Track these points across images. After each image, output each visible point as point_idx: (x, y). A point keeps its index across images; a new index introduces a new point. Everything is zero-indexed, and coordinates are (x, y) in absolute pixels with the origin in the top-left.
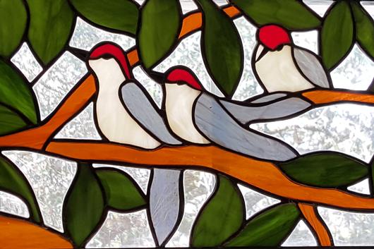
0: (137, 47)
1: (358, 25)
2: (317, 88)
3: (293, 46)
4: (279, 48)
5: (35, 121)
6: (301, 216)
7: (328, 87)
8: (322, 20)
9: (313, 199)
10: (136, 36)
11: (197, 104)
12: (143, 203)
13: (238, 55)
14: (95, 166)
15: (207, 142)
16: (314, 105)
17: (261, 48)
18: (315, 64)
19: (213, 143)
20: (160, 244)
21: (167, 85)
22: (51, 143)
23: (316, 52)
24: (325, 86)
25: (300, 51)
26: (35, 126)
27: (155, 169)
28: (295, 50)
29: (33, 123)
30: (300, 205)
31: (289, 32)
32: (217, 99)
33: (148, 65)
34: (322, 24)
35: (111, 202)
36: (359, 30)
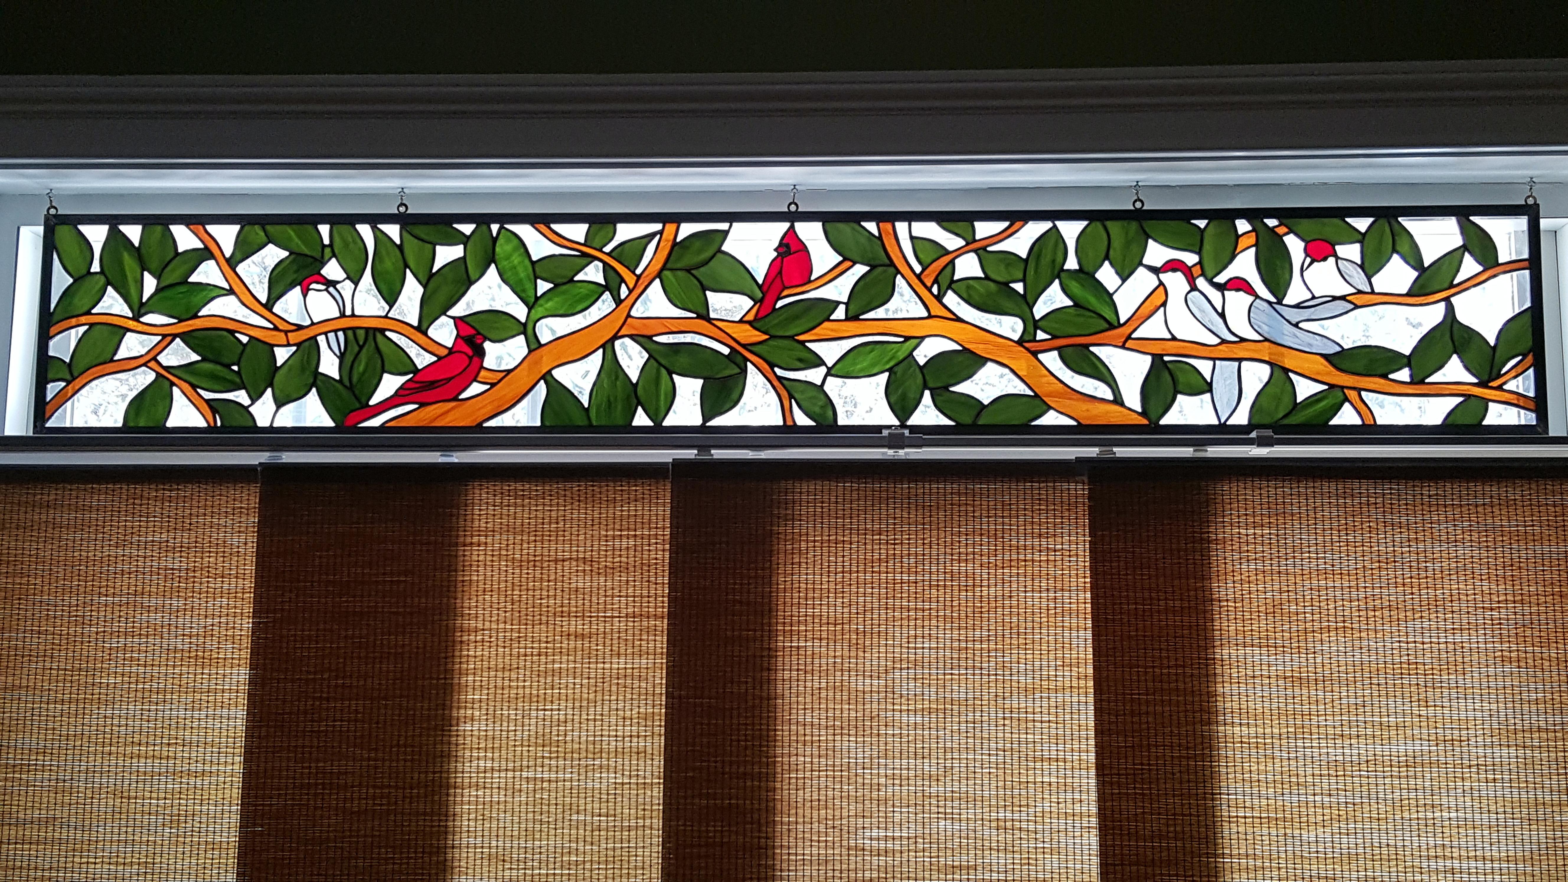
0: (1200, 263)
1: (1396, 238)
2: (1360, 292)
3: (1337, 258)
4: (1325, 259)
5: (1116, 324)
6: (1346, 399)
7: (1369, 290)
8: (1364, 235)
9: (1357, 385)
10: (1199, 253)
11: (1253, 308)
12: (1206, 388)
13: (1287, 266)
14: (1166, 358)
15: (1261, 338)
16: (1357, 307)
17: (1308, 260)
18: (1358, 273)
19: (1266, 340)
20: (1222, 421)
21: (1226, 292)
22: (1130, 341)
23: (1359, 263)
24: (1366, 290)
25: (1344, 262)
26: (1115, 328)
27: (1217, 362)
28: (1339, 261)
29: (1113, 325)
30: (1346, 391)
31: (1333, 246)
32: (1270, 303)
33: (1210, 275)
34: (1364, 238)
35: (1180, 387)
36: (1398, 242)
